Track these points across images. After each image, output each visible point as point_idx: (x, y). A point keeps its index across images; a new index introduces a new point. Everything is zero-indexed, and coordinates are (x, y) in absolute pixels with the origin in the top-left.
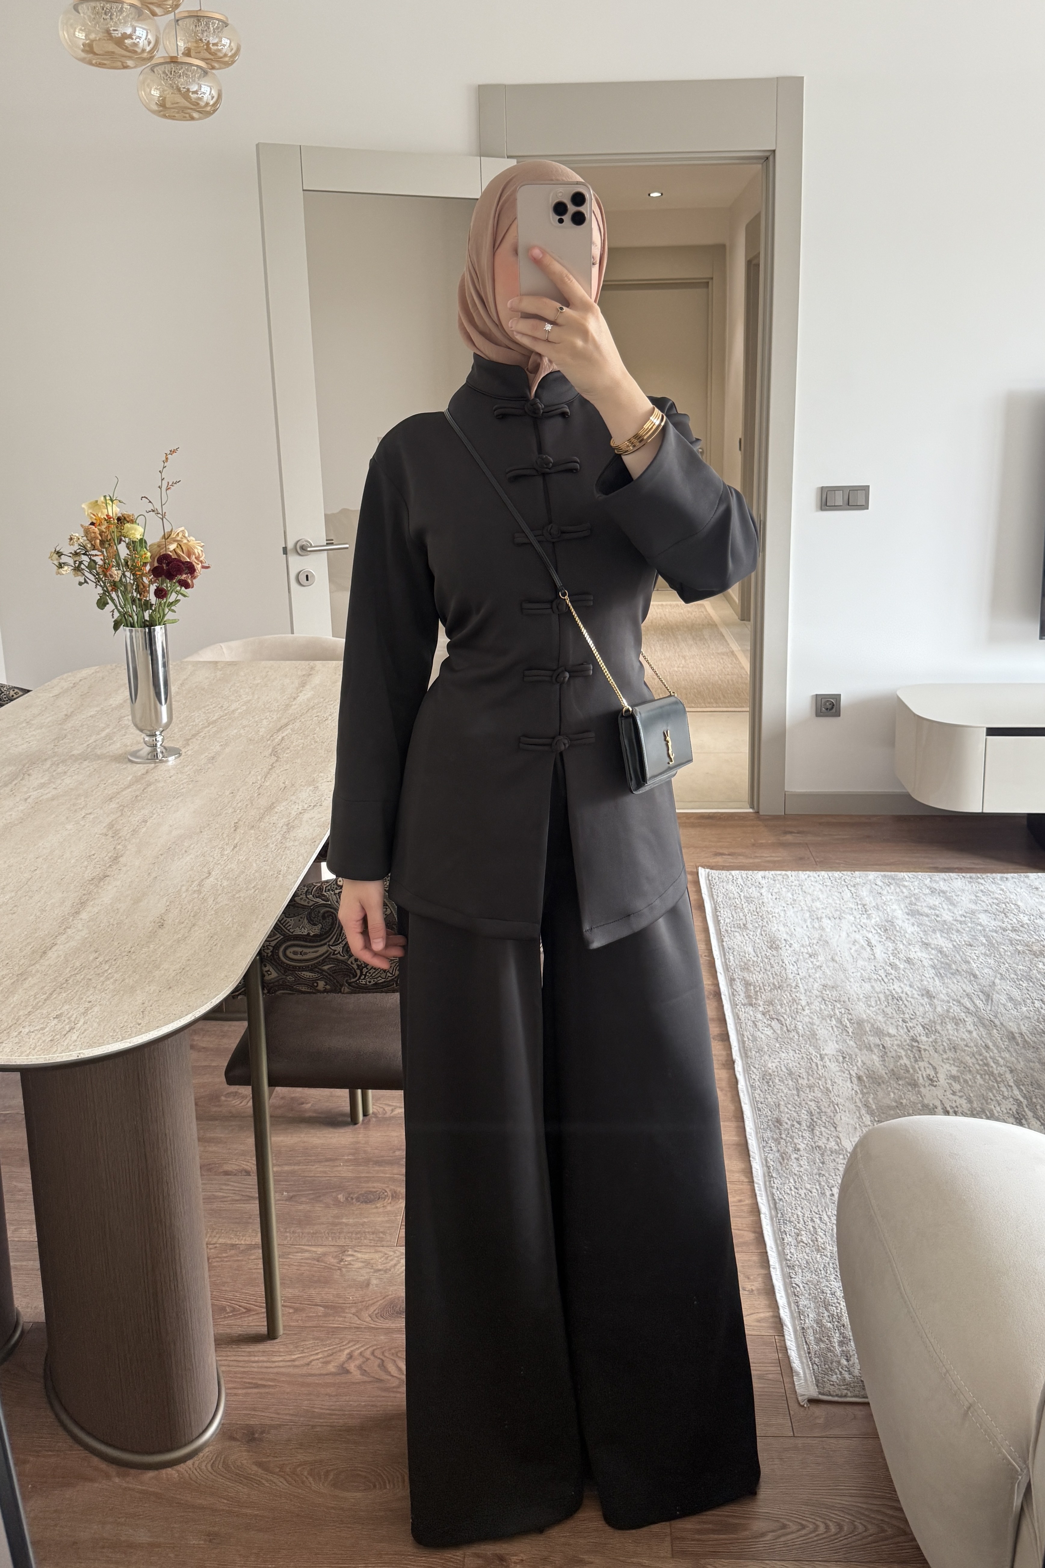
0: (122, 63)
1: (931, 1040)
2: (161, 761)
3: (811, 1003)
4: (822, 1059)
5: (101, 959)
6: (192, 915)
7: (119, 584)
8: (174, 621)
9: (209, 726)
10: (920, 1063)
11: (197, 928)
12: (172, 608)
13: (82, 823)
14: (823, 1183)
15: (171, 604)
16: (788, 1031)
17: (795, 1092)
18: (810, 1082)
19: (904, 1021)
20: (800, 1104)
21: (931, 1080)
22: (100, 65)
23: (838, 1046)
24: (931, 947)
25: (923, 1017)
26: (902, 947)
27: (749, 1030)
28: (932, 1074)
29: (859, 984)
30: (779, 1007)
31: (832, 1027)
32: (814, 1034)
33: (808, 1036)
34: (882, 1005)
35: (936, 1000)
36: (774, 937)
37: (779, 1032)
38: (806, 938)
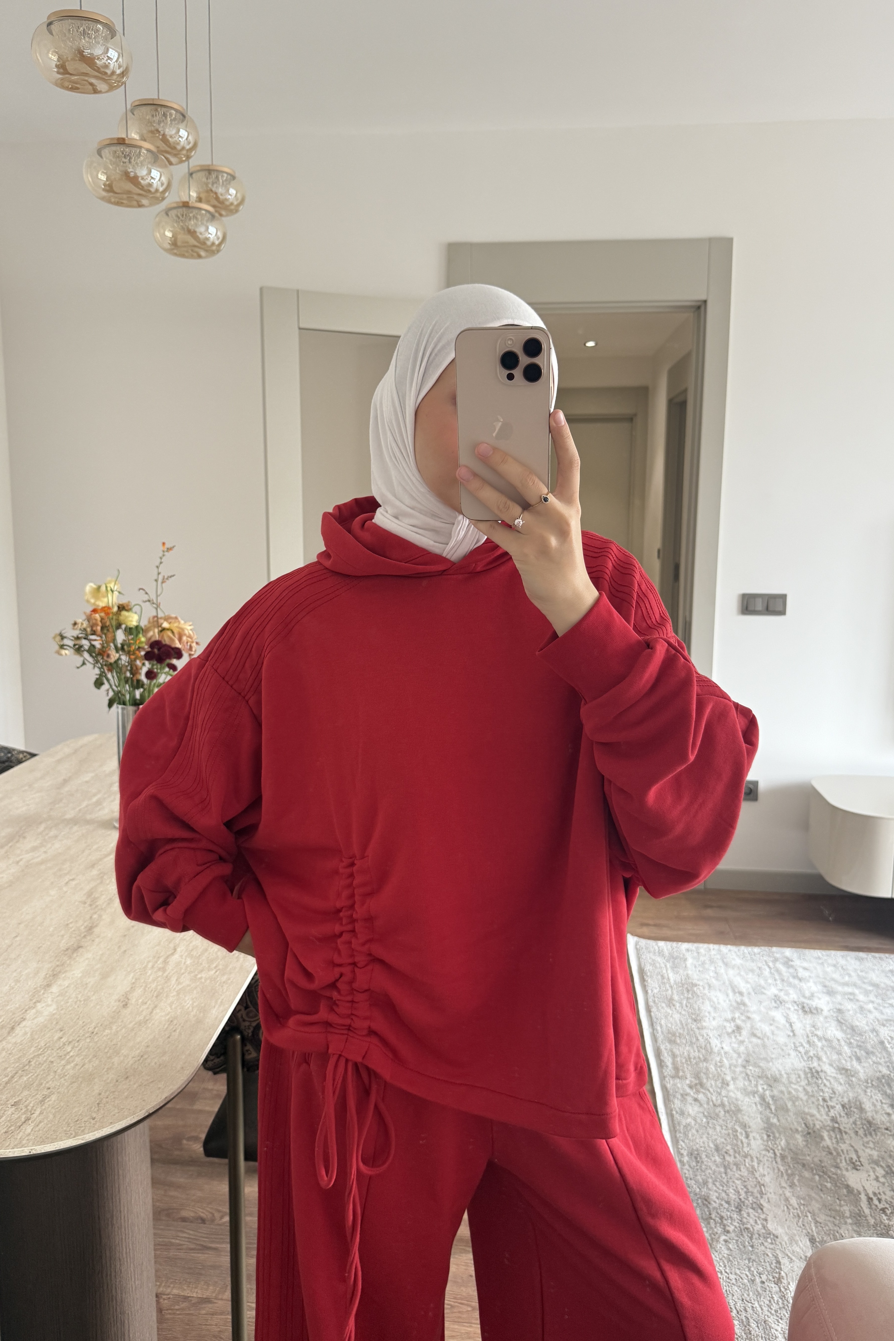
0: (137, 201)
1: (851, 1120)
3: (736, 1079)
4: (747, 1137)
5: (64, 1040)
6: (155, 995)
7: (114, 666)
10: (840, 1144)
11: (158, 1011)
13: (65, 889)
16: (715, 1105)
17: (722, 1170)
18: (737, 1160)
19: (824, 1100)
20: (728, 1182)
21: (854, 1164)
22: (118, 204)
23: (762, 1123)
24: (846, 1026)
25: (842, 1098)
26: (819, 1024)
27: (677, 1104)
28: (855, 1157)
29: (780, 1061)
30: (705, 1081)
31: (755, 1103)
32: (739, 1110)
33: (733, 1112)
34: (804, 1083)
35: (854, 1079)
36: (699, 1009)
37: (705, 1106)
38: (729, 1012)
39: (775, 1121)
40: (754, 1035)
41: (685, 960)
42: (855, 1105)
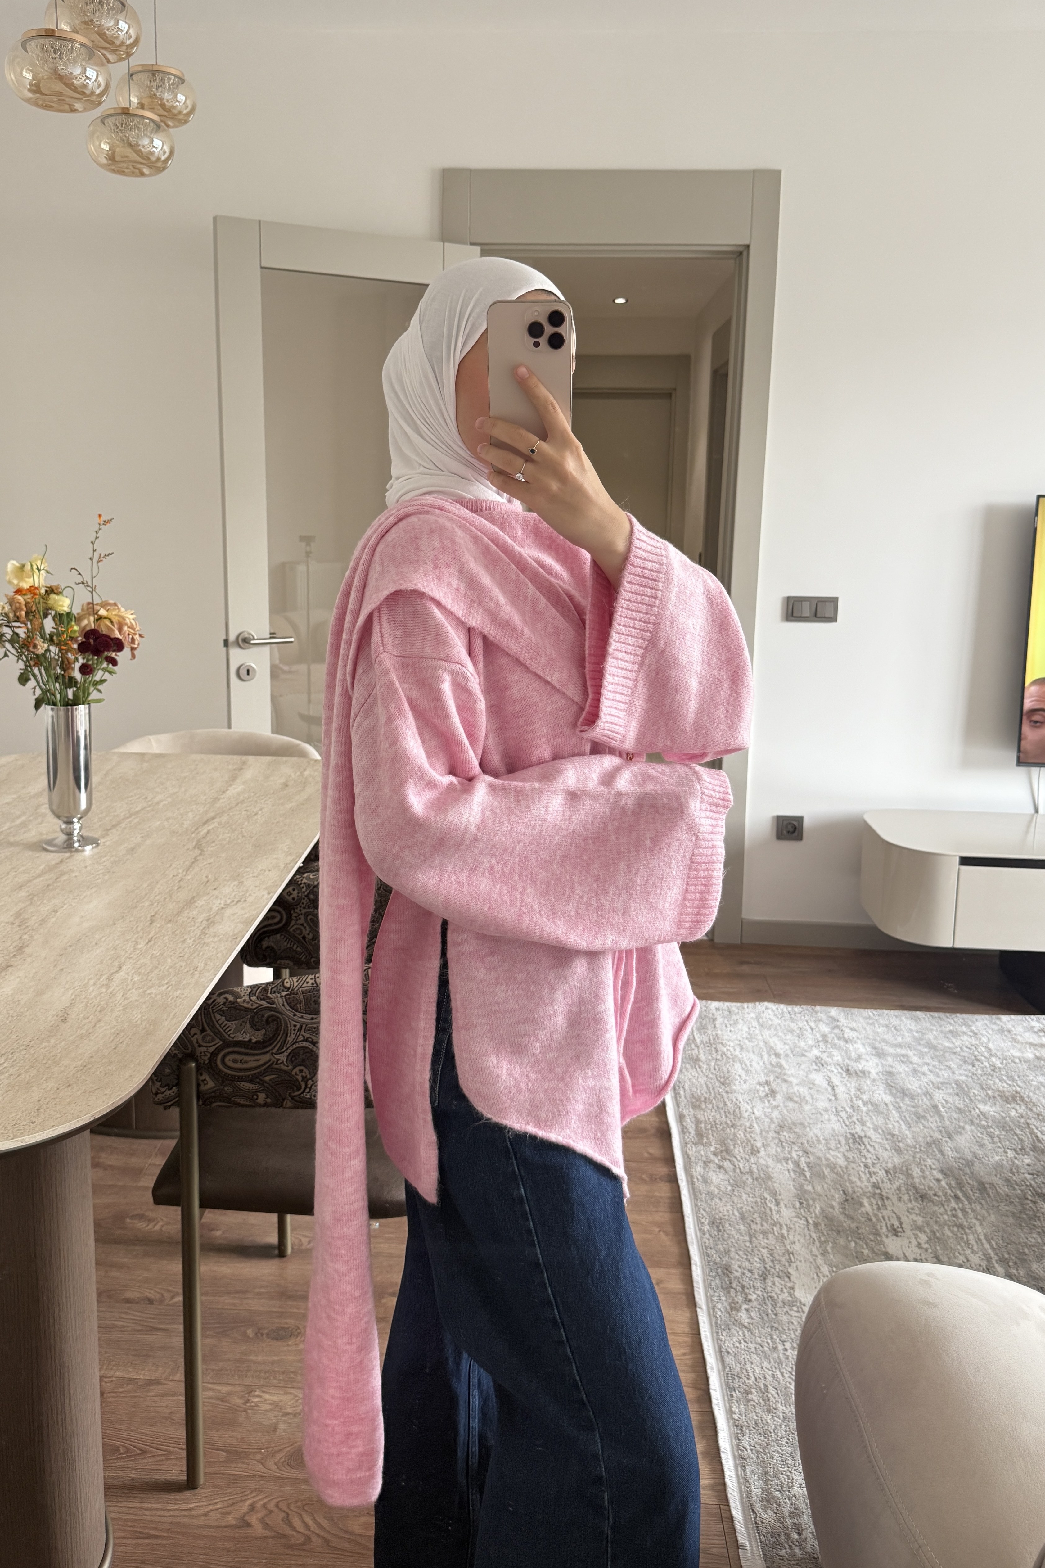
0: (70, 105)
1: (895, 1186)
2: (77, 851)
3: (768, 1145)
4: (778, 1204)
6: (99, 1009)
7: (42, 659)
8: (98, 701)
9: (130, 817)
10: (881, 1210)
11: (102, 1024)
12: (99, 687)
14: (775, 1337)
15: (96, 683)
16: (741, 1173)
17: (747, 1239)
18: (764, 1228)
19: (866, 1166)
20: (752, 1250)
21: (895, 1230)
23: (795, 1191)
24: (896, 1089)
25: (887, 1163)
26: (865, 1088)
27: (698, 1170)
28: (896, 1224)
29: (819, 1126)
30: (732, 1147)
31: (788, 1170)
32: (769, 1178)
33: (763, 1179)
34: (843, 1149)
35: (901, 1145)
36: (728, 1072)
37: (731, 1174)
38: (762, 1075)
39: (810, 1188)
40: (790, 1099)
41: (715, 1020)
42: (901, 1170)
